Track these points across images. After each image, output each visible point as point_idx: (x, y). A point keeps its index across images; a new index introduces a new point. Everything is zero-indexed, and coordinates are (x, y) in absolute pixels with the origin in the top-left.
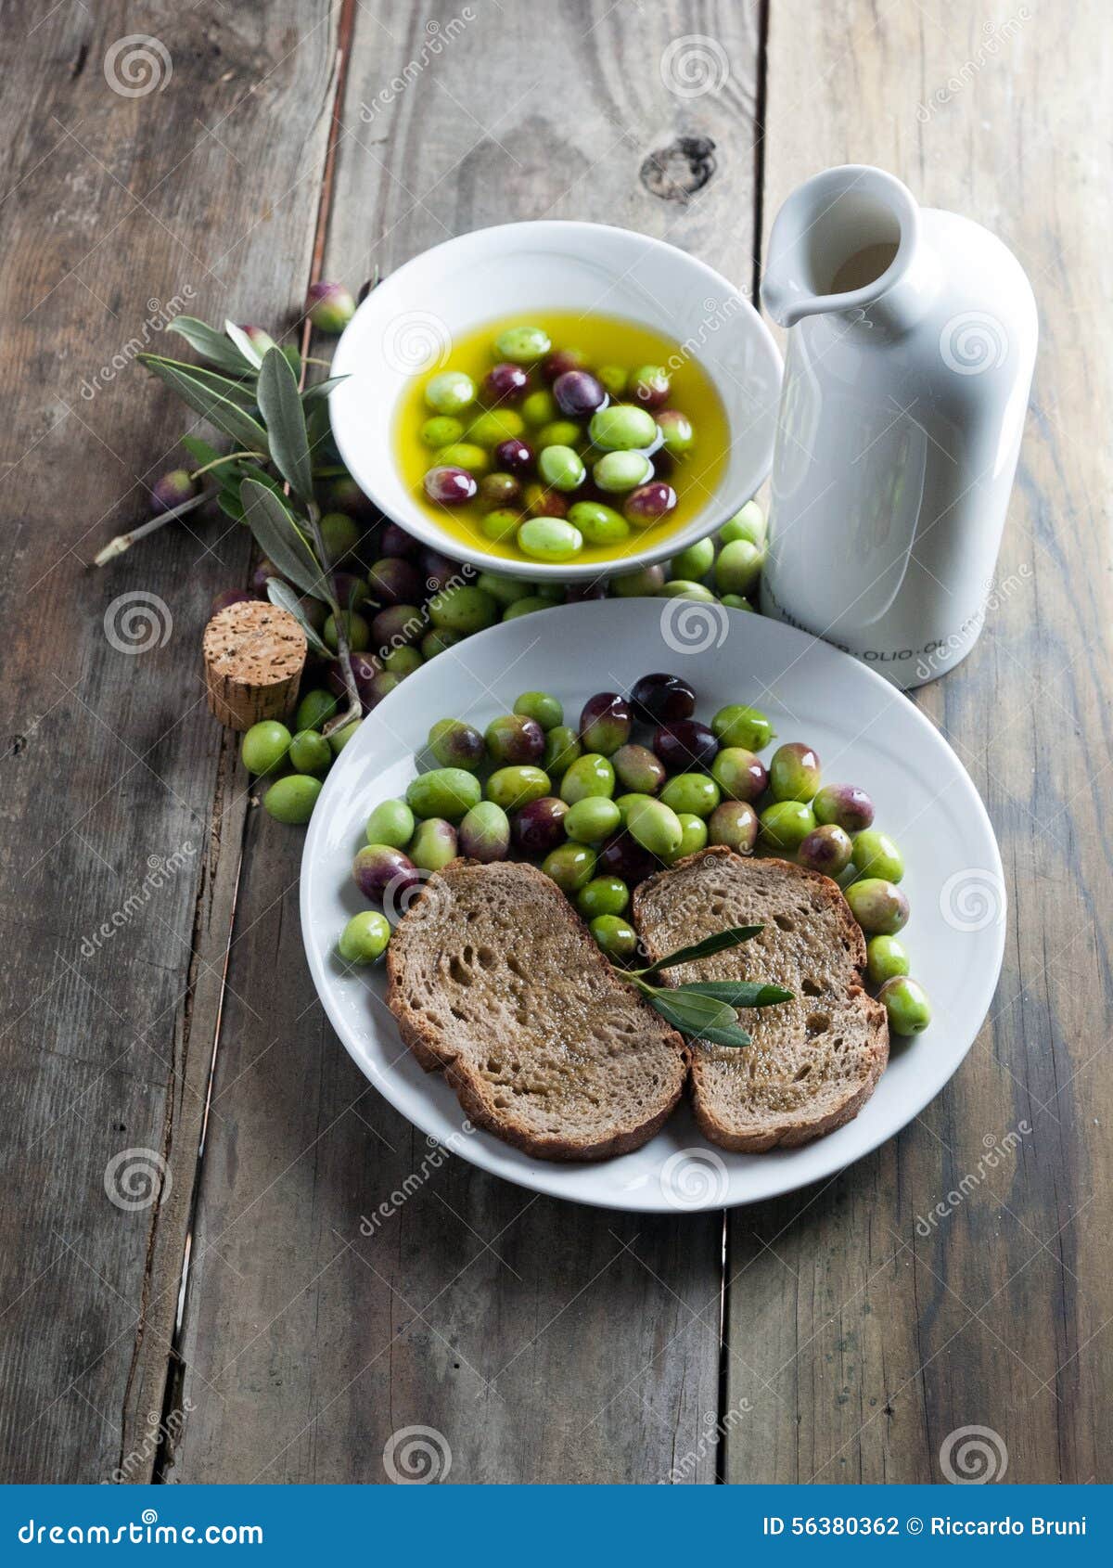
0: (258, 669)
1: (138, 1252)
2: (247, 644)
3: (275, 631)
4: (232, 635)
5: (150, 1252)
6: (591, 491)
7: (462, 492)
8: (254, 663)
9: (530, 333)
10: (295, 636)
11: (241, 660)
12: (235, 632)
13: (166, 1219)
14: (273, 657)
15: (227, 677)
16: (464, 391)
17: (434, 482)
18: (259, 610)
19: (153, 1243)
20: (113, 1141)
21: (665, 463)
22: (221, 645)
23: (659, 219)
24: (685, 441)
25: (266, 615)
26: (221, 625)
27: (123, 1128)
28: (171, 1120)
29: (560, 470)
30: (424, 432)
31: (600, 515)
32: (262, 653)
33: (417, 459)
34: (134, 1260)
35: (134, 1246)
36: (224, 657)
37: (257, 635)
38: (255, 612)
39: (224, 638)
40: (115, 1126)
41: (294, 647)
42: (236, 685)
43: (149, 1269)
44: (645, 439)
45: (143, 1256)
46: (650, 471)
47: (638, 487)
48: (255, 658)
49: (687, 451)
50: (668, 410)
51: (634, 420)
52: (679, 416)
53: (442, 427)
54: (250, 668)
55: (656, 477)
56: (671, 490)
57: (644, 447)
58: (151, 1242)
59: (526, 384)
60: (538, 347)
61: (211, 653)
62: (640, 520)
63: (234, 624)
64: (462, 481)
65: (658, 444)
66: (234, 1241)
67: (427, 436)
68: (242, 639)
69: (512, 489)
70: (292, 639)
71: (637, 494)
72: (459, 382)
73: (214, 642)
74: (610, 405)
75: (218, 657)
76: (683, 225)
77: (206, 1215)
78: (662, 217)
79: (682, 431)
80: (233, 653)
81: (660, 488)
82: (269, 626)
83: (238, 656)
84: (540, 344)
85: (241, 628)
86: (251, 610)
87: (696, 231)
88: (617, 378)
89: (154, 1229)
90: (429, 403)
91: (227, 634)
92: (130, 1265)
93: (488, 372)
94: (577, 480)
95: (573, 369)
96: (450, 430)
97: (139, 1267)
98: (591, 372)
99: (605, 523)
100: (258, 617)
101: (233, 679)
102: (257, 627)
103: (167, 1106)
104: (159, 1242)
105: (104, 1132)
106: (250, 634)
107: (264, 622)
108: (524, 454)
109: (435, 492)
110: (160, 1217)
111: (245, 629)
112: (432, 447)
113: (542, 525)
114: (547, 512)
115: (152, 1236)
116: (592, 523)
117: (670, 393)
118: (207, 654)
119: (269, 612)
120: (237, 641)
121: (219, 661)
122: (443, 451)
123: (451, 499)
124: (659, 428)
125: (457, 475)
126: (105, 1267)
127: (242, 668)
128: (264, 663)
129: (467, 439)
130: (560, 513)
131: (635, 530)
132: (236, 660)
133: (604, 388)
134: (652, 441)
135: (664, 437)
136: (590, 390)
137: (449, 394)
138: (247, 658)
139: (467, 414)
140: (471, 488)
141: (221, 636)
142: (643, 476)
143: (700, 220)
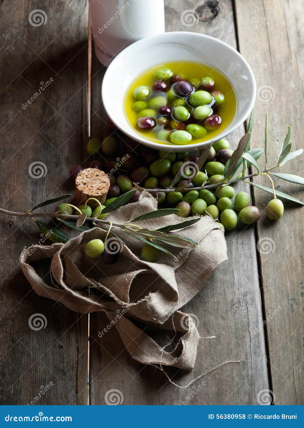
0: (93, 190)
1: (72, 387)
2: (90, 182)
3: (100, 179)
4: (85, 178)
5: (77, 386)
6: (193, 120)
7: (149, 125)
8: (91, 188)
9: (165, 70)
10: (106, 182)
11: (87, 186)
12: (87, 177)
13: (80, 375)
14: (98, 187)
15: (81, 191)
16: (145, 91)
17: (140, 123)
18: (96, 171)
19: (77, 384)
20: (59, 351)
21: (216, 108)
22: (81, 180)
23: (203, 29)
24: (222, 101)
25: (98, 174)
26: (82, 174)
27: (62, 347)
28: (78, 343)
29: (182, 115)
30: (134, 106)
31: (197, 128)
32: (94, 185)
33: (132, 115)
34: (71, 390)
35: (71, 385)
36: (82, 185)
37: (94, 179)
38: (95, 172)
39: (83, 179)
40: (59, 347)
41: (105, 185)
42: (84, 194)
43: (77, 392)
44: (209, 101)
45: (74, 387)
46: (212, 112)
47: (208, 117)
48: (92, 187)
49: (223, 104)
50: (215, 91)
51: (205, 95)
52: (219, 92)
53: (140, 104)
54: (90, 189)
55: (214, 113)
56: (220, 117)
57: (208, 104)
58: (76, 383)
59: (167, 87)
60: (168, 75)
61: (78, 183)
62: (210, 128)
63: (87, 175)
64: (149, 121)
65: (213, 103)
66: (104, 380)
67: (136, 108)
68: (88, 180)
69: (166, 122)
70: (105, 182)
71: (208, 120)
72: (144, 89)
73: (79, 179)
74: (195, 91)
75: (80, 184)
76: (211, 30)
77: (93, 372)
78: (204, 28)
79: (221, 98)
80: (85, 184)
81: (216, 117)
82: (98, 177)
83: (86, 185)
84: (169, 73)
85: (89, 176)
86: (93, 171)
87: (216, 32)
88: (196, 82)
89: (77, 379)
90: (135, 97)
91: (84, 177)
92: (70, 392)
93: (153, 84)
94: (187, 117)
95: (181, 81)
96: (143, 105)
97: (73, 392)
98: (187, 81)
99: (199, 130)
100: (95, 174)
101: (83, 192)
102: (94, 177)
103: (76, 338)
104: (79, 383)
105: (56, 349)
106: (92, 179)
107: (97, 176)
108: (169, 110)
109: (140, 126)
110: (78, 374)
111: (90, 177)
112: (137, 111)
113: (178, 133)
114: (179, 129)
115: (76, 381)
116: (194, 131)
117: (215, 85)
118: (76, 183)
119: (99, 173)
120: (87, 180)
121: (80, 186)
122: (141, 112)
123: (147, 128)
124: (213, 97)
125: (147, 119)
126: (62, 393)
127: (87, 189)
128: (95, 189)
129: (148, 107)
130: (183, 129)
131: (209, 132)
132: (85, 186)
133: (192, 86)
134: (211, 101)
135: (215, 100)
136: (188, 87)
137: (141, 93)
138: (89, 186)
139: (148, 99)
140: (152, 124)
141: (82, 178)
142: (209, 114)
143: (217, 28)
